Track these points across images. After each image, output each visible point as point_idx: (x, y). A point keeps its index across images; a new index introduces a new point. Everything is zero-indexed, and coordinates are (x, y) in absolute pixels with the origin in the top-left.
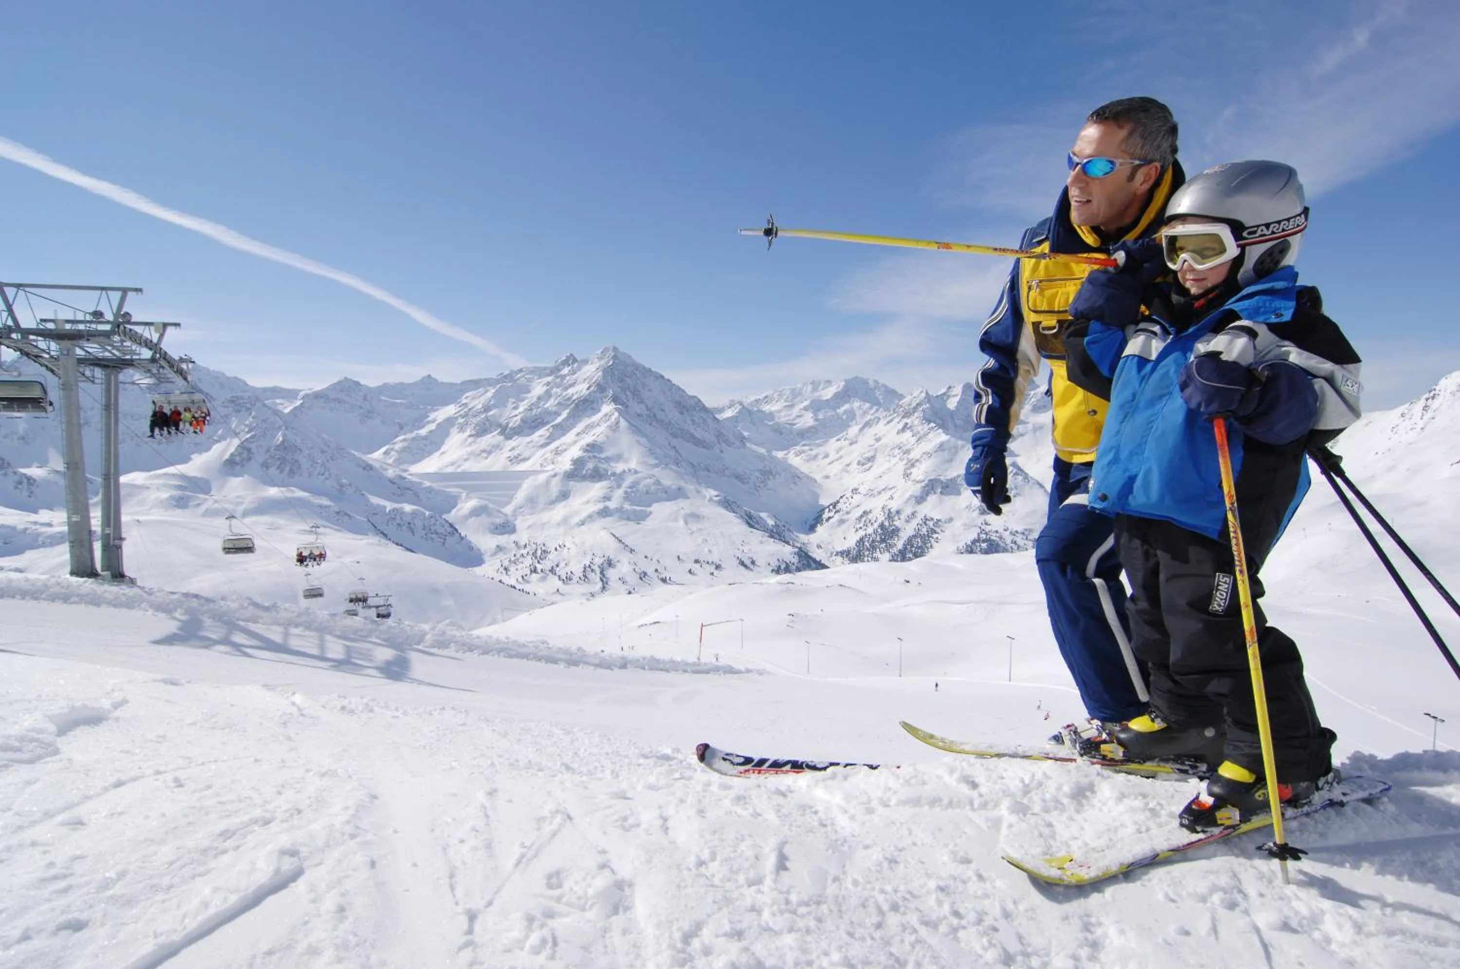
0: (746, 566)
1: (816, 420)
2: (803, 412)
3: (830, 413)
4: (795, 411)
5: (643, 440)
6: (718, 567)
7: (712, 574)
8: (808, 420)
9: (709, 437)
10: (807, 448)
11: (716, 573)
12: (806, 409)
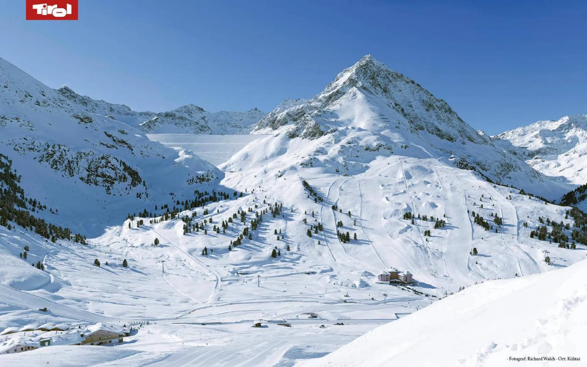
0: (486, 226)
1: (546, 143)
2: (534, 139)
3: (557, 139)
4: (527, 138)
5: (376, 108)
6: (440, 225)
7: (428, 233)
8: (538, 144)
9: (453, 132)
10: (540, 160)
11: (435, 232)
12: (536, 136)
